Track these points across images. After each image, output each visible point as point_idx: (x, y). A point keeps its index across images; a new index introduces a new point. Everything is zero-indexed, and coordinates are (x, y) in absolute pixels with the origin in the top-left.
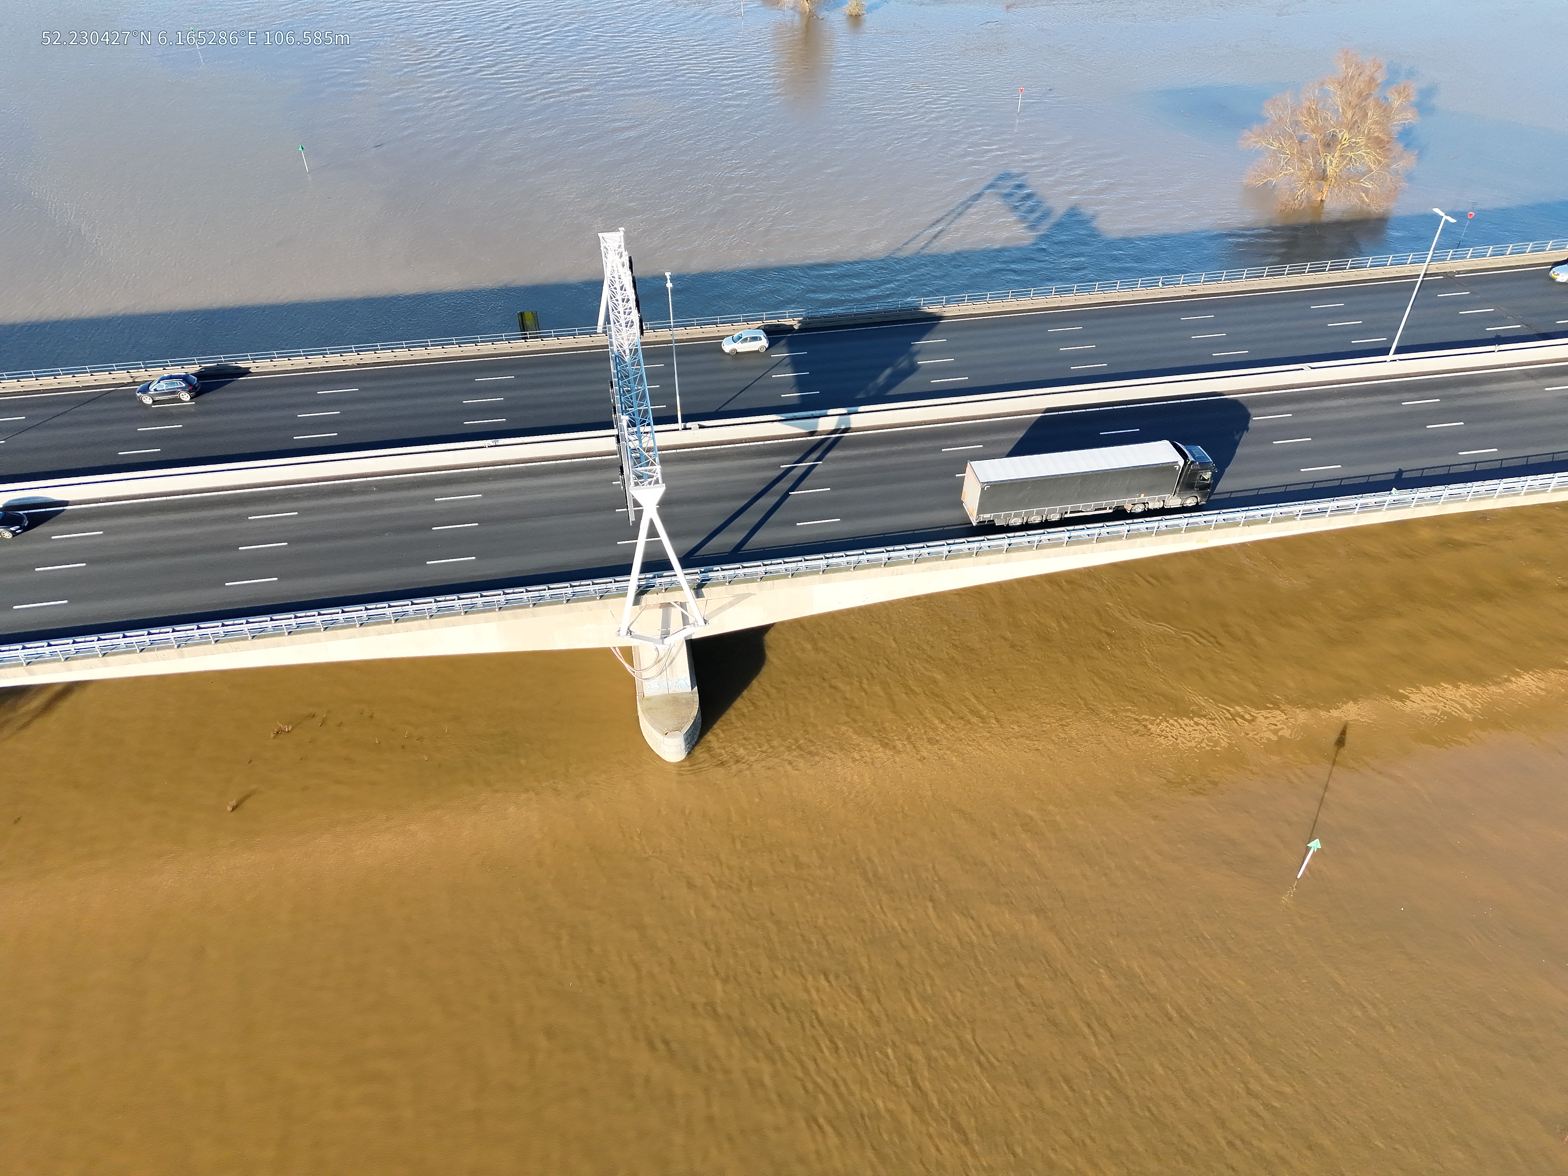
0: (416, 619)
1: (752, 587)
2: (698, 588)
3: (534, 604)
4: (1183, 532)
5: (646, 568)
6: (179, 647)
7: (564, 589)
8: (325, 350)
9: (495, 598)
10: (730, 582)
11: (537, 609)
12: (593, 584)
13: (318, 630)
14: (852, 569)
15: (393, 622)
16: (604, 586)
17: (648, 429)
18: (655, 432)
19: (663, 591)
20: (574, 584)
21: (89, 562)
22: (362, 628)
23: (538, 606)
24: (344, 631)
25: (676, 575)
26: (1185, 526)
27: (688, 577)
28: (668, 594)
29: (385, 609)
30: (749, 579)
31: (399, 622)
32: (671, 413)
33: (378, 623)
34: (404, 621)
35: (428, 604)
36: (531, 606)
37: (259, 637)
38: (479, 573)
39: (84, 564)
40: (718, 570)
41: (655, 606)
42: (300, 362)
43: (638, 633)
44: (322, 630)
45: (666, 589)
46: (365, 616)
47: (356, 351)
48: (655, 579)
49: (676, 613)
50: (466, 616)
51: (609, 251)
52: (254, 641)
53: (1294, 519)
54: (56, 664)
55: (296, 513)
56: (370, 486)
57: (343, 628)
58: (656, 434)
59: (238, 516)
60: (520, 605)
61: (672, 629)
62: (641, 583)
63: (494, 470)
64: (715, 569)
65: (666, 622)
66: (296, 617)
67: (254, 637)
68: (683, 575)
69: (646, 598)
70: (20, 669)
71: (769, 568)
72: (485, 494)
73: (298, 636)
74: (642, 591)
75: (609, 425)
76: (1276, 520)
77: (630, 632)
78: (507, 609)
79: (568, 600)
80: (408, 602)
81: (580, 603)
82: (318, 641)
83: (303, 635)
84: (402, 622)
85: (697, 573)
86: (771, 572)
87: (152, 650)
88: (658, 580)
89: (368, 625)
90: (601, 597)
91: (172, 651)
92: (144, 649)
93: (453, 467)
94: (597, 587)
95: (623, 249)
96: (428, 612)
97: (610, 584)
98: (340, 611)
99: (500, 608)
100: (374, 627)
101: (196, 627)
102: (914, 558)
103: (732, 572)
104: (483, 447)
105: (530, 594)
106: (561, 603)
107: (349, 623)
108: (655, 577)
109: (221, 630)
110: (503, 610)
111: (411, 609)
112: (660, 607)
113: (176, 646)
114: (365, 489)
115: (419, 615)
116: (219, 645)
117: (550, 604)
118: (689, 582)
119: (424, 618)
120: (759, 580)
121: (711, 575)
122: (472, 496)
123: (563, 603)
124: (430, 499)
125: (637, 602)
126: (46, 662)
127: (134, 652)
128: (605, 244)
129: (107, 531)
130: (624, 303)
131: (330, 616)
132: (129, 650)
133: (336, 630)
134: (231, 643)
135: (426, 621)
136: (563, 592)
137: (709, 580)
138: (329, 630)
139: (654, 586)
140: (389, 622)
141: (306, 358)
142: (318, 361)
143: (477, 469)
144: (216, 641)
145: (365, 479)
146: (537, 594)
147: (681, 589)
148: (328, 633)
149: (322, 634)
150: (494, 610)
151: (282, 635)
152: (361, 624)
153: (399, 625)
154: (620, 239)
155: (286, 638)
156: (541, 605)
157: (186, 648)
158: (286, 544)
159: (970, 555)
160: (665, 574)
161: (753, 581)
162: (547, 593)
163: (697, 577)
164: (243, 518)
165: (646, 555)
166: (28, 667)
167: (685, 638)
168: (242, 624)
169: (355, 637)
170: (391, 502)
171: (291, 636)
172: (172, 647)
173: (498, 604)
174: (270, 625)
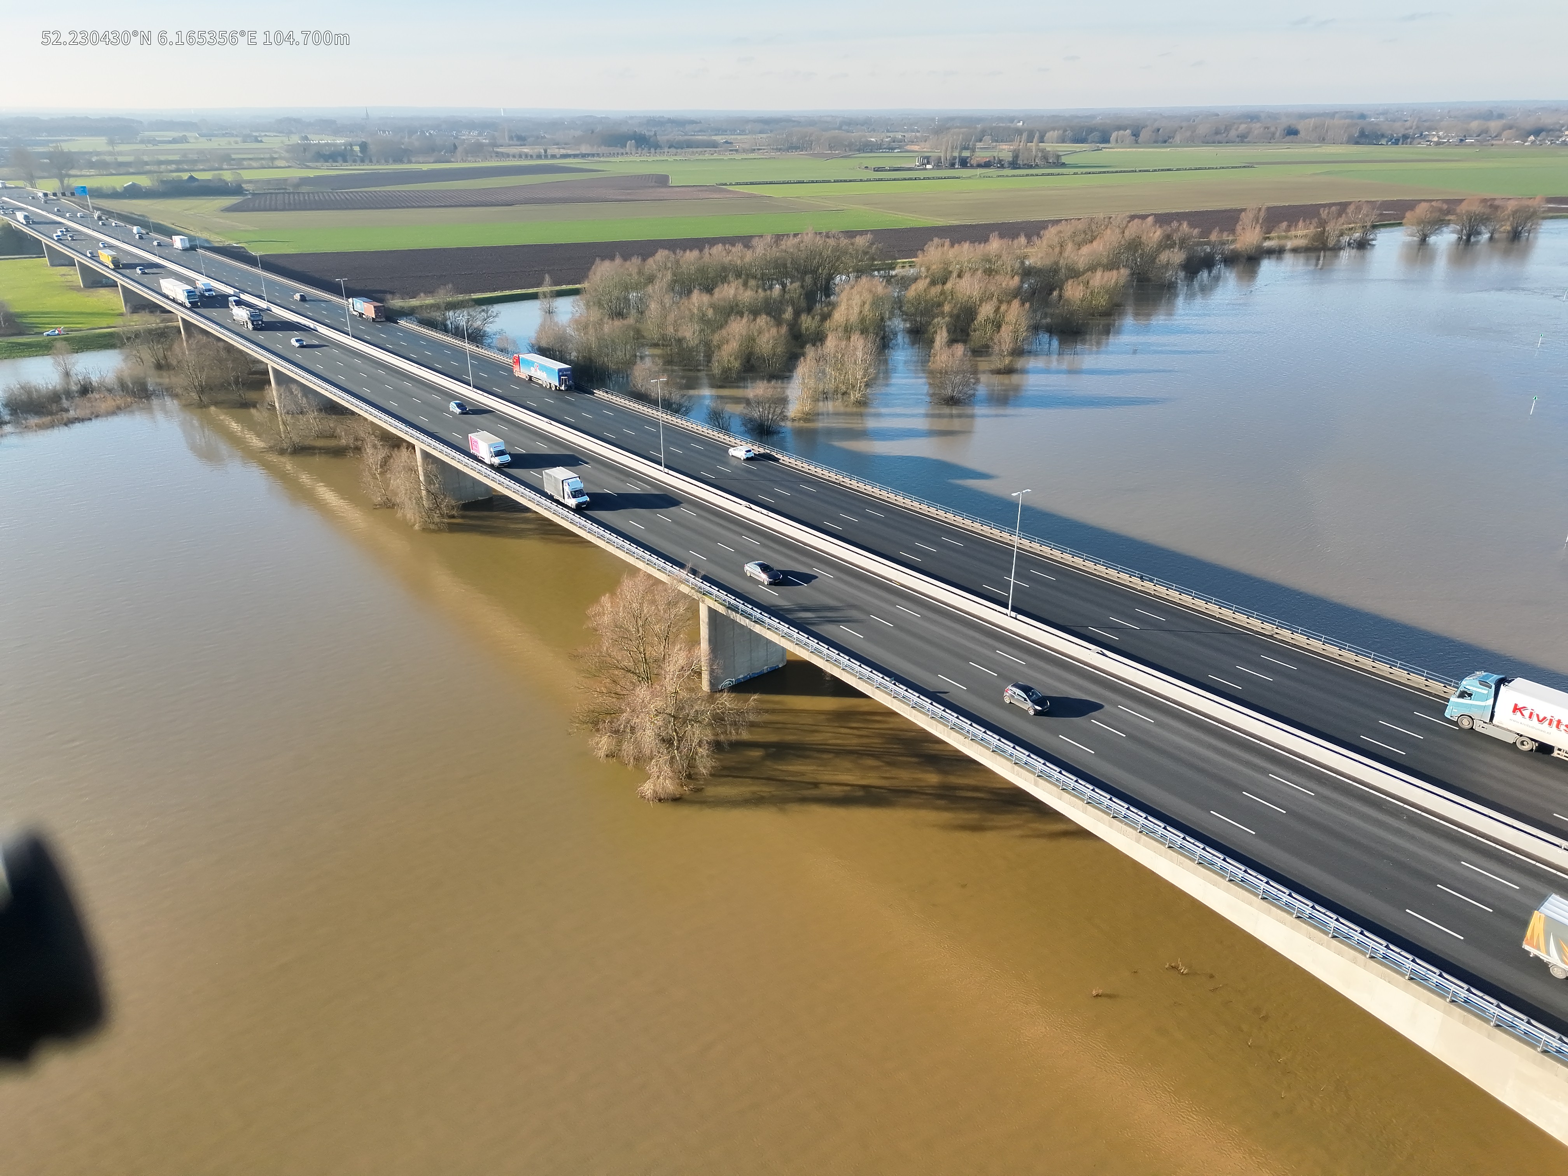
0: (1355, 949)
6: (1140, 832)
7: (1549, 1036)
8: (1451, 681)
9: (1453, 988)
11: (1497, 1032)
13: (1257, 895)
15: (1330, 935)
21: (1130, 736)
22: (1297, 921)
23: (1500, 1030)
24: (1279, 912)
29: (1331, 919)
31: (1336, 941)
33: (1315, 927)
34: (1342, 942)
35: (1377, 944)
36: (1492, 1024)
37: (1205, 867)
38: (1456, 955)
39: (1124, 736)
42: (1417, 681)
44: (1260, 897)
46: (1308, 912)
50: (1409, 982)
52: (1199, 868)
54: (1055, 788)
55: (1313, 794)
56: (1402, 814)
57: (1279, 908)
59: (1261, 768)
60: (1481, 1015)
63: (1555, 874)
66: (1246, 872)
67: (1200, 863)
70: (1032, 776)
73: (1236, 887)
78: (1460, 1006)
79: (1545, 1052)
80: (1359, 929)
81: (1559, 1065)
82: (1251, 904)
83: (1240, 890)
84: (1340, 942)
87: (1121, 821)
89: (1305, 922)
91: (1134, 832)
92: (1117, 817)
96: (1372, 951)
98: (1287, 893)
99: (1453, 1001)
100: (1308, 927)
101: (1163, 826)
105: (1498, 1011)
106: (1534, 1047)
107: (1287, 908)
109: (1179, 841)
110: (1455, 1005)
111: (1357, 936)
113: (1138, 831)
114: (1396, 812)
115: (1360, 948)
116: (1170, 851)
117: (1520, 1040)
119: (1364, 954)
122: (1506, 882)
123: (1536, 1050)
124: (1457, 859)
126: (1050, 782)
127: (1108, 814)
129: (1158, 723)
131: (1276, 890)
132: (1107, 811)
134: (1179, 856)
135: (1363, 957)
138: (1266, 902)
140: (1326, 933)
143: (1534, 862)
145: (1402, 804)
146: (1509, 1017)
148: (1263, 902)
149: (1258, 901)
150: (1444, 997)
151: (1223, 877)
153: (1334, 942)
155: (1225, 882)
156: (1506, 1031)
157: (1145, 837)
158: (1285, 812)
162: (1524, 1026)
164: (1265, 772)
166: (1038, 778)
168: (1199, 847)
169: (1285, 924)
170: (1412, 838)
171: (1231, 885)
172: (1136, 829)
173: (1453, 995)
174: (1220, 863)
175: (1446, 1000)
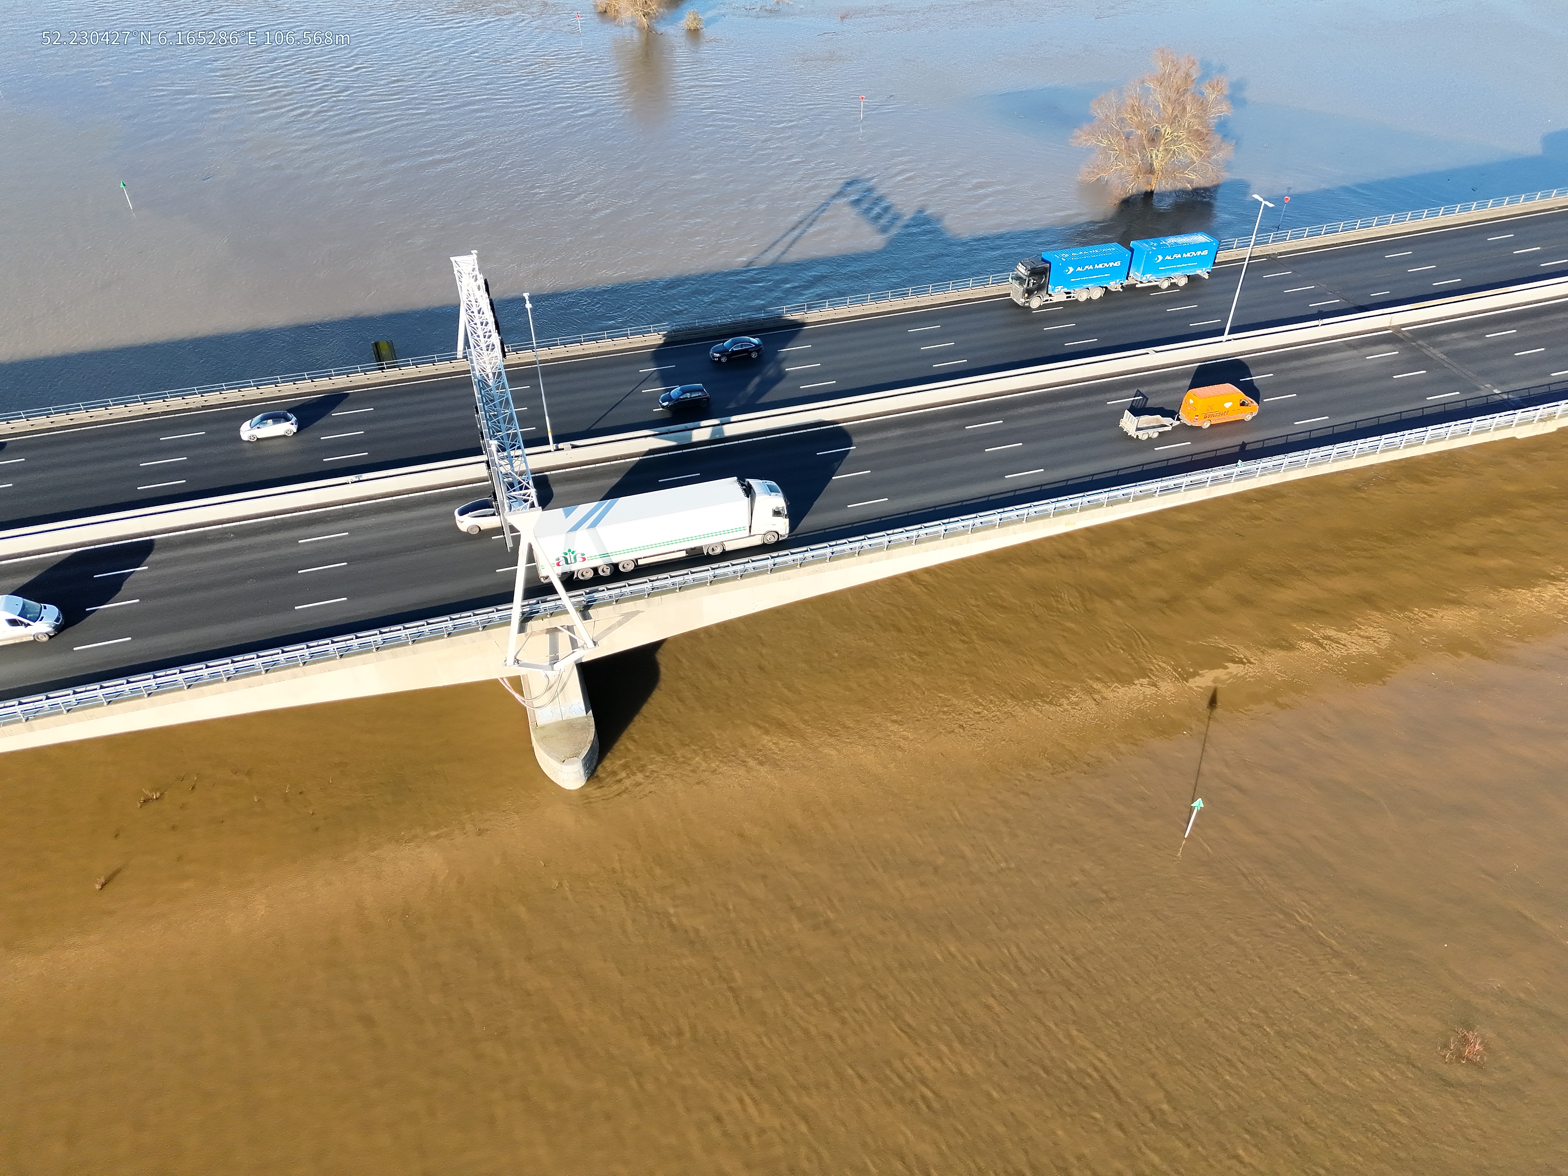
0: (288, 667)
1: (640, 604)
2: (585, 611)
3: (414, 641)
4: (1052, 516)
5: (528, 594)
6: (27, 720)
7: (445, 623)
8: (166, 394)
9: (371, 639)
10: (617, 601)
11: (416, 646)
12: (475, 615)
13: (181, 689)
14: (739, 578)
15: (263, 672)
16: (485, 617)
17: (519, 452)
18: (527, 455)
19: (548, 616)
20: (454, 617)
22: (231, 682)
23: (417, 643)
24: (210, 687)
25: (560, 599)
26: (1053, 511)
27: (573, 600)
28: (553, 619)
29: (253, 660)
30: (636, 597)
31: (270, 672)
32: (541, 435)
33: (247, 676)
34: (274, 671)
35: (300, 650)
36: (410, 643)
37: (116, 702)
38: (352, 614)
40: (604, 590)
41: (541, 632)
42: (138, 408)
43: (526, 661)
44: (185, 688)
45: (551, 614)
47: (199, 393)
48: (538, 605)
49: (563, 638)
50: (342, 659)
51: (463, 275)
52: (112, 706)
53: (1153, 496)
55: (147, 567)
56: (226, 533)
57: (208, 684)
58: (528, 458)
59: (81, 577)
60: (399, 643)
61: (561, 654)
62: (524, 610)
63: (360, 506)
64: (601, 588)
65: (554, 647)
66: (155, 677)
67: (109, 702)
68: (568, 598)
69: (532, 625)
71: (656, 584)
72: (352, 531)
73: (159, 696)
74: (526, 618)
75: (478, 451)
76: (1136, 499)
77: (517, 661)
78: (385, 648)
79: (449, 634)
80: (278, 650)
81: (462, 636)
82: (182, 700)
83: (164, 696)
85: (583, 595)
86: (658, 588)
88: (542, 606)
89: (236, 678)
90: (484, 627)
91: (18, 725)
93: (316, 507)
94: (478, 618)
95: (477, 272)
96: (301, 659)
97: (492, 613)
98: (204, 666)
99: (378, 648)
100: (243, 679)
101: (44, 697)
102: (799, 563)
103: (618, 591)
104: (346, 483)
105: (408, 631)
106: (442, 637)
107: (215, 679)
108: (538, 603)
109: (72, 698)
110: (381, 650)
111: (282, 657)
112: (547, 633)
113: (24, 720)
114: (223, 536)
115: (291, 663)
116: (71, 714)
117: (430, 639)
118: (574, 604)
119: (297, 666)
120: (646, 597)
121: (596, 595)
122: (338, 535)
123: (444, 638)
124: (295, 541)
125: (522, 629)
128: (458, 268)
130: (483, 327)
131: (193, 672)
133: (201, 686)
134: (85, 712)
135: (299, 669)
136: (443, 626)
137: (595, 601)
138: (194, 688)
139: (538, 612)
140: (259, 673)
141: (145, 404)
142: (157, 406)
143: (341, 507)
144: (68, 711)
145: (220, 526)
146: (415, 630)
147: (566, 612)
148: (192, 691)
149: (187, 692)
150: (370, 651)
151: (139, 697)
152: (228, 678)
153: (270, 675)
154: (474, 262)
155: (147, 700)
156: (420, 641)
157: (35, 721)
158: (137, 601)
159: (852, 555)
160: (548, 599)
161: (641, 597)
162: (427, 629)
163: (583, 598)
165: (527, 581)
167: (575, 662)
168: (96, 689)
169: (222, 692)
170: (252, 548)
171: (151, 698)
172: (20, 721)
173: (375, 645)
174: (127, 687)
175: (373, 652)
